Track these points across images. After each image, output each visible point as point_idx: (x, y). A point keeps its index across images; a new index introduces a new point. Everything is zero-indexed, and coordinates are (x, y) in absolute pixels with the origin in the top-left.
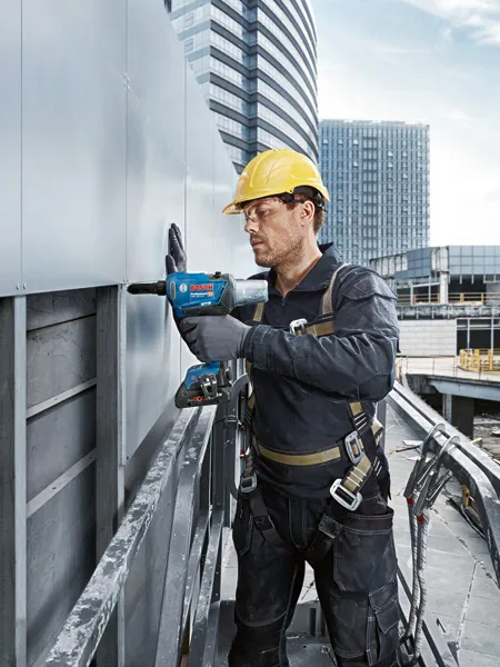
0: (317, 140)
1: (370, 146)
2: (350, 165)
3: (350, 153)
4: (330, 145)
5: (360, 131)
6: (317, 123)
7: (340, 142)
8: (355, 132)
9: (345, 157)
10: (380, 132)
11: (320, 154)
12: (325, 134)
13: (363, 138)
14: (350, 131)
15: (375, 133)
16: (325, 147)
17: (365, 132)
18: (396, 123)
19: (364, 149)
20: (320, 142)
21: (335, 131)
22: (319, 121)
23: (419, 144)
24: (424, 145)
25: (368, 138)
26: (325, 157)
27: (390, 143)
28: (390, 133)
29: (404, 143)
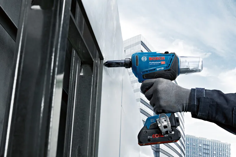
0: (184, 142)
1: (206, 148)
2: (198, 154)
3: (198, 149)
4: (190, 145)
5: (202, 141)
6: (184, 135)
7: (194, 144)
8: (200, 141)
9: (196, 150)
10: (210, 143)
11: (185, 147)
12: (188, 140)
13: (203, 144)
14: (198, 141)
15: (208, 143)
16: (188, 145)
17: (204, 142)
18: (217, 141)
19: (204, 149)
20: (185, 143)
21: (192, 140)
22: (185, 134)
23: (226, 150)
24: (228, 151)
25: (205, 145)
26: (188, 149)
27: (214, 148)
28: (214, 144)
29: (220, 149)
